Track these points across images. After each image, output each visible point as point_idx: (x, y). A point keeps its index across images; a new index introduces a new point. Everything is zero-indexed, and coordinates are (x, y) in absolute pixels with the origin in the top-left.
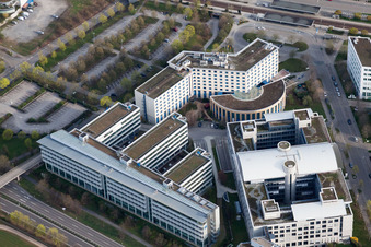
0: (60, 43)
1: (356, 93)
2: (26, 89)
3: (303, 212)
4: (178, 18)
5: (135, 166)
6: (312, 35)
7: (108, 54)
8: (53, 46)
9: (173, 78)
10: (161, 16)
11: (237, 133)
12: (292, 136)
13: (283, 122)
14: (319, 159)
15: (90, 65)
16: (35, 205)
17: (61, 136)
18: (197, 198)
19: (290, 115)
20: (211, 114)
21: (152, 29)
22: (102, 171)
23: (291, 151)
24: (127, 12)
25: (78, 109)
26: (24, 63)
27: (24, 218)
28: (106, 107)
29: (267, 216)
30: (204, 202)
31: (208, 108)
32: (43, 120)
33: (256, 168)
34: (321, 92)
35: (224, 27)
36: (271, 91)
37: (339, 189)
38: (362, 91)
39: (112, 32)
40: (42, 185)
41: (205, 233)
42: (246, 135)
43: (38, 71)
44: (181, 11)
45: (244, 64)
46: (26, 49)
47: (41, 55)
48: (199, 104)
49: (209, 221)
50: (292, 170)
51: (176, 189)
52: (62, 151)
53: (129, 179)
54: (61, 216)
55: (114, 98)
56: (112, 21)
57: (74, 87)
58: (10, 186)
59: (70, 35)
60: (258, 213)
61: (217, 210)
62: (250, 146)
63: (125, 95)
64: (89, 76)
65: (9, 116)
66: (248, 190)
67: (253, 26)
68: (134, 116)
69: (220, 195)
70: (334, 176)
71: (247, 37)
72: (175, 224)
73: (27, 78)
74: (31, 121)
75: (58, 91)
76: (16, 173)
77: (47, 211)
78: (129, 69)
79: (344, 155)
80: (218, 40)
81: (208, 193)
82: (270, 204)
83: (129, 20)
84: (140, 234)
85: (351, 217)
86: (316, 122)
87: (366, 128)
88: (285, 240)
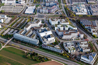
2: (9, 29)
3: (49, 39)
4: (27, 18)
5: (27, 36)
6: (44, 18)
7: (19, 24)
8: (11, 23)
9: (29, 25)
10: (25, 18)
11: (39, 31)
12: (45, 30)
14: (50, 33)
15: (17, 25)
16: (14, 43)
17: (16, 34)
19: (44, 28)
20: (34, 29)
21: (24, 20)
22: (23, 38)
23: (46, 32)
24: (20, 18)
25: (17, 31)
26: (8, 26)
27: (14, 45)
32: (12, 33)
33: (42, 35)
34: (47, 25)
36: (41, 26)
37: (53, 36)
38: (52, 24)
39: (19, 21)
40: (15, 41)
41: (37, 43)
42: (40, 31)
43: (10, 27)
44: (27, 17)
45: (37, 23)
46: (8, 24)
47: (10, 24)
48: (32, 28)
50: (47, 34)
51: (33, 39)
52: (17, 36)
53: (26, 38)
54: (18, 44)
55: (21, 29)
56: (18, 19)
58: (10, 41)
60: (44, 40)
61: (39, 40)
63: (23, 28)
64: (17, 26)
65: (8, 33)
66: (42, 38)
67: (36, 18)
68: (25, 30)
70: (52, 34)
71: (36, 20)
72: (33, 43)
73: (9, 28)
74: (11, 33)
75: (14, 29)
76: (11, 40)
77: (16, 44)
78: (22, 25)
79: (52, 32)
80: (33, 20)
81: (37, 39)
83: (20, 19)
84: (29, 45)
85: (55, 39)
86: (48, 28)
87: (54, 29)
88: (47, 43)
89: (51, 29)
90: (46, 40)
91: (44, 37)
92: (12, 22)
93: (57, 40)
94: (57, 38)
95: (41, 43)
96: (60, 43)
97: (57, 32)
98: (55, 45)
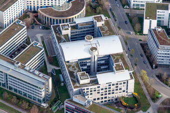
1: (128, 4)
3: (104, 79)
11: (58, 32)
13: (87, 23)
18: (37, 72)
19: (90, 19)
20: (39, 21)
23: (93, 41)
29: (82, 82)
30: (41, 75)
31: (36, 17)
33: (73, 52)
36: (76, 5)
37: (125, 63)
38: (132, 3)
41: (43, 94)
42: (64, 32)
48: (31, 15)
49: (45, 87)
50: (95, 53)
51: (23, 67)
60: (76, 80)
61: (50, 80)
66: (69, 67)
70: (121, 55)
81: (43, 69)
82: (83, 75)
84: (1, 97)
85: (133, 81)
86: (107, 23)
87: (137, 26)
88: (93, 96)
89: (125, 29)
90: (87, 81)
91: (82, 63)
93: (146, 84)
94: (146, 77)
95: (61, 90)
96: (158, 103)
97: (152, 45)
98: (132, 108)
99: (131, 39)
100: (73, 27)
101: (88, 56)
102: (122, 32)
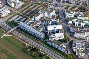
0: (23, 9)
1: (66, 17)
2: (17, 16)
3: (57, 35)
4: (40, 5)
5: (32, 27)
6: (60, 8)
7: (30, 11)
8: (22, 9)
9: (39, 14)
10: (38, 5)
11: (48, 23)
12: (56, 23)
13: (55, 21)
15: (27, 12)
17: (22, 23)
18: (41, 32)
19: (56, 20)
20: (44, 20)
21: (36, 7)
22: (28, 28)
23: (55, 25)
24: (33, 4)
25: (25, 19)
26: (17, 12)
27: (16, 35)
28: (29, 18)
29: (51, 35)
30: (42, 33)
31: (44, 19)
32: (20, 20)
33: (50, 28)
35: (47, 7)
36: (53, 17)
37: (62, 31)
38: (67, 17)
39: (31, 7)
40: (19, 30)
41: (42, 37)
44: (41, 4)
45: (49, 13)
46: (18, 10)
48: (43, 18)
49: (43, 36)
50: (55, 28)
51: (38, 31)
52: (22, 25)
53: (31, 29)
54: (21, 35)
56: (31, 6)
57: (24, 15)
58: (14, 30)
59: (24, 8)
60: (50, 35)
61: (44, 34)
62: (50, 25)
63: (32, 17)
64: (27, 14)
65: (15, 19)
66: (49, 31)
67: (51, 7)
68: (33, 20)
69: (45, 32)
70: (62, 29)
71: (50, 9)
72: (38, 36)
73: (18, 14)
74: (18, 20)
75: (22, 16)
76: (15, 28)
77: (19, 34)
79: (63, 26)
80: (46, 9)
81: (43, 32)
82: (52, 33)
83: (33, 6)
84: (33, 37)
85: (64, 36)
86: (59, 21)
87: (67, 23)
88: (54, 39)
89: (64, 23)
90: (53, 35)
91: (52, 31)
92: (23, 7)
93: (67, 37)
94: (67, 35)
95: (47, 37)
96: (69, 41)
97: (70, 27)
98: (63, 42)
99: (65, 25)
100: (51, 22)
101: (54, 29)
102: (63, 24)
